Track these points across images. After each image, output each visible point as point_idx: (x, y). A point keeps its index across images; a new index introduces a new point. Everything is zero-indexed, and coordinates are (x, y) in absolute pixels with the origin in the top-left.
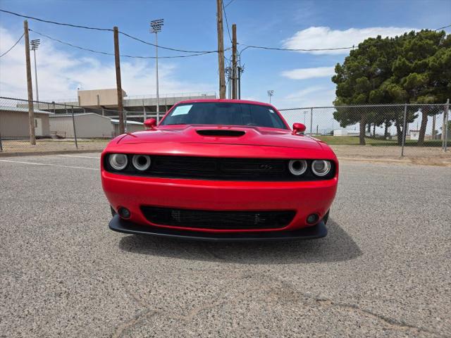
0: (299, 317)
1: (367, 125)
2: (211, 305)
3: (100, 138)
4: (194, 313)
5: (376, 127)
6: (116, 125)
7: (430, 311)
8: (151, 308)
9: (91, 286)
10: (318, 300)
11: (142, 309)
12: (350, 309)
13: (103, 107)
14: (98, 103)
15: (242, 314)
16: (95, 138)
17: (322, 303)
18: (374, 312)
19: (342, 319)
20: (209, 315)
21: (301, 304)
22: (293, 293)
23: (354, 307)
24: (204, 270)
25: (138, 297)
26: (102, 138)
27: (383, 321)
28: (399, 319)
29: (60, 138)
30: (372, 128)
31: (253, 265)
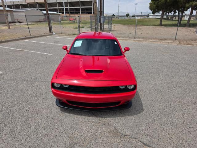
0: (118, 143)
1: (165, 12)
2: (92, 139)
3: (38, 22)
4: (87, 142)
5: (169, 13)
6: (45, 14)
7: (159, 140)
8: (74, 141)
9: (54, 131)
10: (125, 136)
11: (71, 141)
12: (134, 140)
13: (37, 3)
14: (35, 1)
15: (101, 143)
16: (36, 22)
17: (126, 137)
18: (141, 141)
19: (131, 144)
20: (91, 144)
21: (119, 138)
22: (117, 132)
23: (136, 139)
24: (89, 122)
25: (69, 136)
26: (40, 22)
27: (143, 145)
28: (148, 144)
29: (20, 22)
30: (167, 14)
31: (106, 118)
